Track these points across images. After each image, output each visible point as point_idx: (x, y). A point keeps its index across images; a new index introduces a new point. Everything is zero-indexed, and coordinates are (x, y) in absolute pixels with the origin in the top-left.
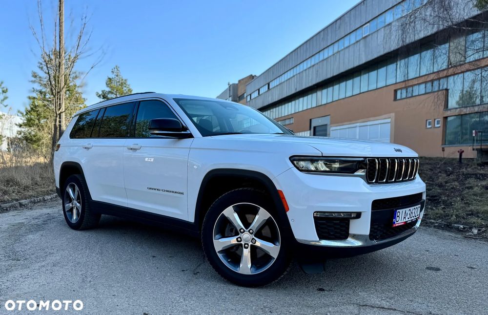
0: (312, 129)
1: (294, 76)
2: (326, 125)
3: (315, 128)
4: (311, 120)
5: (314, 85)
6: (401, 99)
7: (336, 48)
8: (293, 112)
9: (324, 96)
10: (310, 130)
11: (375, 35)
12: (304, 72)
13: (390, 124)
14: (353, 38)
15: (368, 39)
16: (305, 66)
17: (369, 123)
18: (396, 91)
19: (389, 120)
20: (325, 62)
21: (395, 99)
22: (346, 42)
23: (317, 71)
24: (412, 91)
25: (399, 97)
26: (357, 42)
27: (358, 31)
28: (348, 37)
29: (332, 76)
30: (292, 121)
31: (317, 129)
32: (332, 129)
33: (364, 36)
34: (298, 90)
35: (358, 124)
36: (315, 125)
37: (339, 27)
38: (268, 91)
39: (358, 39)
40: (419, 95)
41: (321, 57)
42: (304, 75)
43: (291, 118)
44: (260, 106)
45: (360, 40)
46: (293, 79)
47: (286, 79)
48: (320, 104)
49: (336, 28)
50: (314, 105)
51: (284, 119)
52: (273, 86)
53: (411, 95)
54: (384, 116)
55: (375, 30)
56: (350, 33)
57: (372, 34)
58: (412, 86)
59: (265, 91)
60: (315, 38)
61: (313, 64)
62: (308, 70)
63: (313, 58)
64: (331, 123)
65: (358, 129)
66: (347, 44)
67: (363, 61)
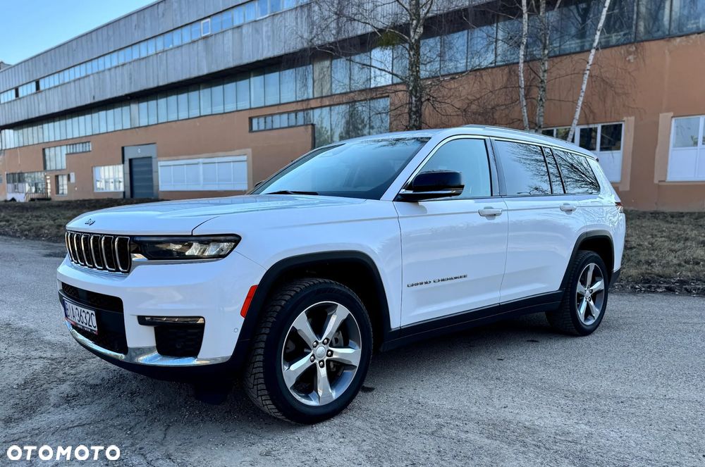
0: (127, 163)
1: (87, 76)
2: (151, 157)
3: (131, 160)
4: (123, 148)
5: (127, 95)
6: (259, 131)
7: (160, 44)
8: (89, 133)
9: (143, 114)
10: (123, 162)
11: (220, 37)
12: (107, 73)
13: (246, 163)
14: (186, 35)
15: (211, 40)
16: (108, 62)
17: (216, 160)
18: (251, 119)
19: (245, 158)
20: (143, 62)
21: (251, 130)
22: (176, 38)
23: (131, 74)
24: (272, 121)
25: (255, 127)
26: (194, 42)
27: (194, 25)
28: (178, 32)
29: (155, 85)
30: (89, 147)
31: (134, 163)
32: (160, 163)
33: (203, 35)
34: (97, 100)
35: (201, 160)
36: (131, 157)
37: (163, 14)
38: (36, 93)
39: (194, 38)
40: (280, 128)
41: (136, 53)
42: (108, 76)
43: (86, 143)
44: (22, 117)
45: (198, 41)
46: (86, 79)
47: (72, 78)
48: (138, 126)
49: (158, 15)
50: (127, 126)
51: (72, 142)
52: (47, 87)
53: (271, 127)
54: (237, 152)
55: (220, 30)
56: (182, 27)
57: (215, 34)
58: (272, 115)
59: (29, 93)
60: (122, 22)
61: (121, 62)
62: (113, 70)
63: (121, 53)
64: (159, 155)
65: (201, 167)
66: (177, 42)
67: (205, 71)
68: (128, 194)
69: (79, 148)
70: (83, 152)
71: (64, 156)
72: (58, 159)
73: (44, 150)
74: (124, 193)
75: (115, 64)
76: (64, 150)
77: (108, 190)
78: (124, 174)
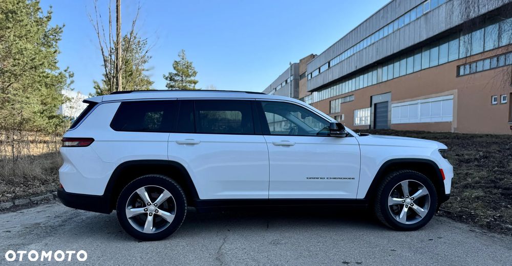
0: (373, 106)
1: (354, 54)
2: (387, 102)
3: (375, 105)
4: (371, 97)
5: (374, 63)
6: (464, 75)
7: (396, 25)
8: (353, 89)
9: (385, 74)
10: (371, 106)
11: (437, 11)
12: (364, 50)
13: (452, 101)
14: (413, 15)
15: (429, 15)
16: (365, 44)
17: (430, 100)
18: (458, 67)
19: (452, 97)
20: (385, 40)
21: (458, 75)
22: (407, 19)
23: (377, 49)
24: (476, 66)
25: (462, 73)
26: (418, 19)
27: (418, 7)
28: (408, 15)
29: (392, 53)
30: (353, 98)
31: (378, 106)
32: (393, 105)
33: (424, 13)
34: (358, 68)
35: (419, 101)
36: (376, 102)
37: (399, 5)
38: (328, 69)
39: (418, 16)
40: (483, 71)
41: (381, 35)
42: (364, 53)
43: (351, 96)
44: (320, 84)
45: (421, 17)
46: (353, 57)
47: (346, 57)
48: (381, 81)
49: (396, 6)
50: (375, 82)
51: (344, 96)
52: (334, 65)
53: (474, 71)
54: (446, 93)
55: (437, 6)
56: (410, 10)
57: (433, 10)
58: (476, 62)
59: (325, 69)
60: (374, 17)
61: (373, 42)
62: (368, 48)
63: (373, 36)
64: (392, 100)
65: (419, 106)
66: (407, 21)
67: (424, 37)
68: (372, 126)
69: (348, 99)
70: (349, 101)
71: (340, 105)
72: (337, 106)
73: (330, 101)
74: (370, 125)
75: (369, 44)
76: (340, 101)
77: (361, 125)
78: (371, 113)
